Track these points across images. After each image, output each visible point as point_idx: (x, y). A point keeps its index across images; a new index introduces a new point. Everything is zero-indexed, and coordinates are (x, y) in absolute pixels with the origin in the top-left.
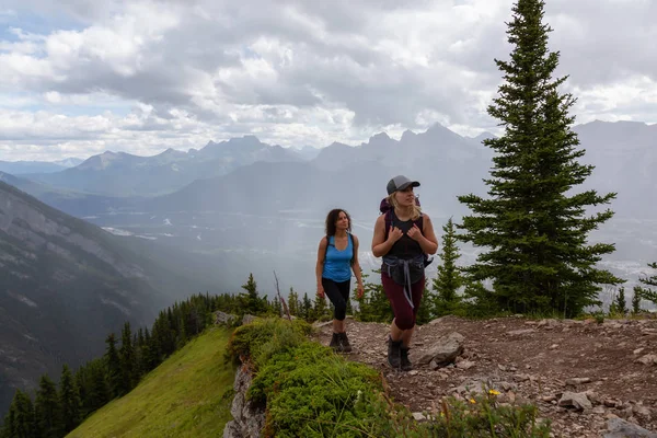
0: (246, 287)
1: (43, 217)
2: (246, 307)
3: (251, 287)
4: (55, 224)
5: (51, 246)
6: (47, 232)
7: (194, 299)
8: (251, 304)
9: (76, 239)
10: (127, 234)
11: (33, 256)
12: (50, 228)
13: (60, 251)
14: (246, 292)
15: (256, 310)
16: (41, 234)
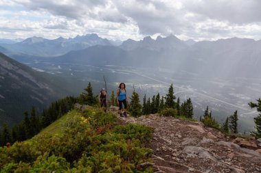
0: (86, 90)
1: (6, 62)
2: (86, 101)
3: (89, 90)
4: (12, 65)
5: (10, 74)
6: (9, 68)
7: (68, 98)
8: (90, 99)
9: (21, 72)
10: (42, 71)
11: (3, 78)
12: (10, 67)
13: (14, 76)
14: (87, 93)
15: (92, 102)
16: (6, 69)
